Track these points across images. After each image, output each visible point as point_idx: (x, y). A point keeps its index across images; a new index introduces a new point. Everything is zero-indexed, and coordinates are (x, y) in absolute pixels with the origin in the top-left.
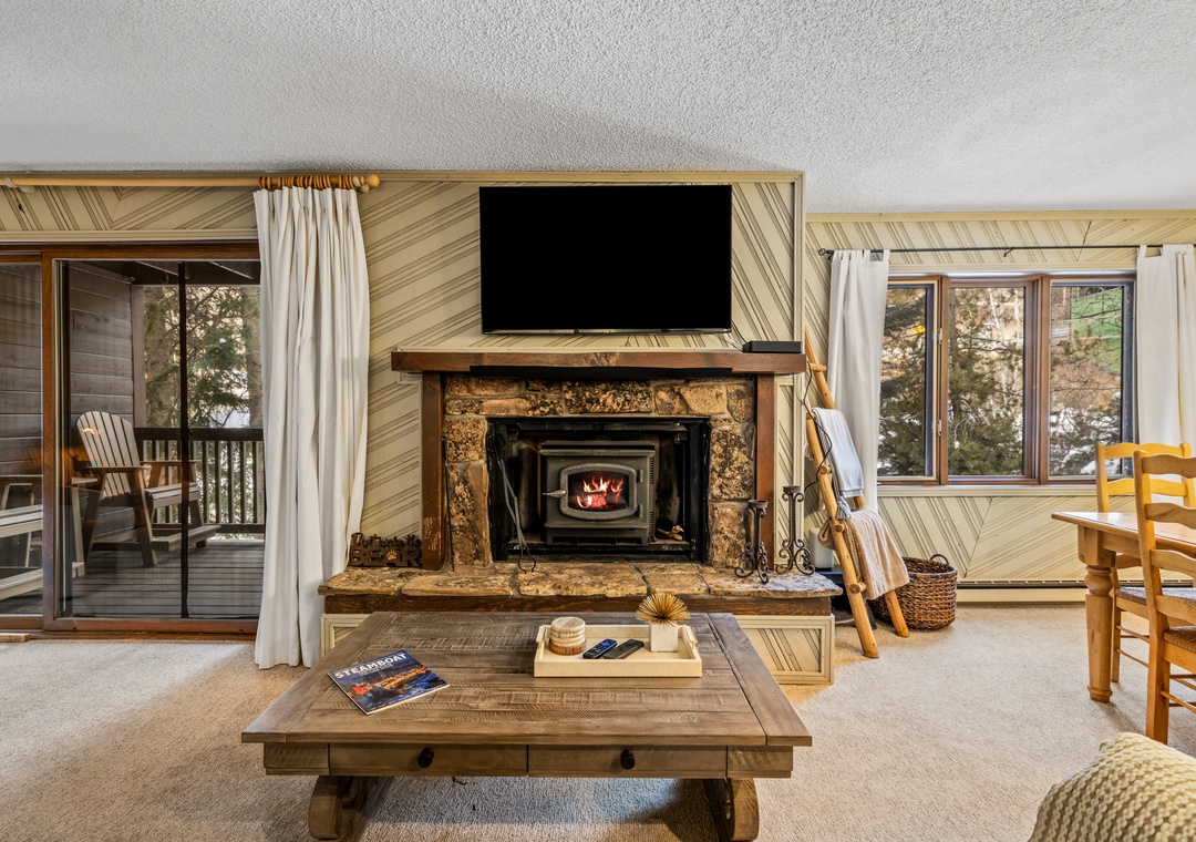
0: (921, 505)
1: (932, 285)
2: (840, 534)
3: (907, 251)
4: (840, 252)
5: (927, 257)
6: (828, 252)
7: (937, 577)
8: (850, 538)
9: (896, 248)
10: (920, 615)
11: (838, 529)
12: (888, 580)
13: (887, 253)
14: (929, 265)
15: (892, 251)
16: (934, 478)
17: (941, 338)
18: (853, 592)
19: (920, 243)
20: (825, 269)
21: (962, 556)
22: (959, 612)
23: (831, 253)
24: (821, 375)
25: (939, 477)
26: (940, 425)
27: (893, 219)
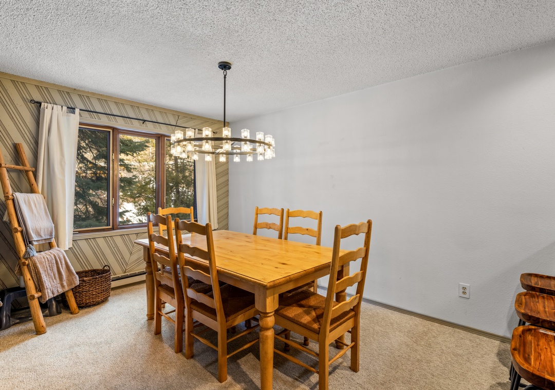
0: (101, 242)
1: (110, 131)
2: (26, 267)
3: (92, 112)
4: (46, 104)
5: (104, 117)
6: (37, 102)
7: (96, 278)
8: (32, 268)
9: (84, 109)
10: (86, 300)
11: (24, 264)
12: (63, 286)
13: (77, 111)
14: (104, 121)
15: (80, 110)
16: (111, 227)
17: (113, 158)
18: (31, 299)
19: (99, 109)
20: (36, 111)
21: (123, 263)
22: (112, 292)
23: (40, 104)
24: (31, 174)
25: (113, 226)
26: (113, 201)
27: (84, 95)
